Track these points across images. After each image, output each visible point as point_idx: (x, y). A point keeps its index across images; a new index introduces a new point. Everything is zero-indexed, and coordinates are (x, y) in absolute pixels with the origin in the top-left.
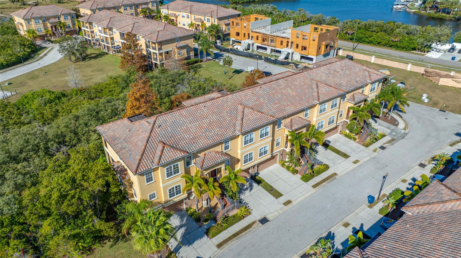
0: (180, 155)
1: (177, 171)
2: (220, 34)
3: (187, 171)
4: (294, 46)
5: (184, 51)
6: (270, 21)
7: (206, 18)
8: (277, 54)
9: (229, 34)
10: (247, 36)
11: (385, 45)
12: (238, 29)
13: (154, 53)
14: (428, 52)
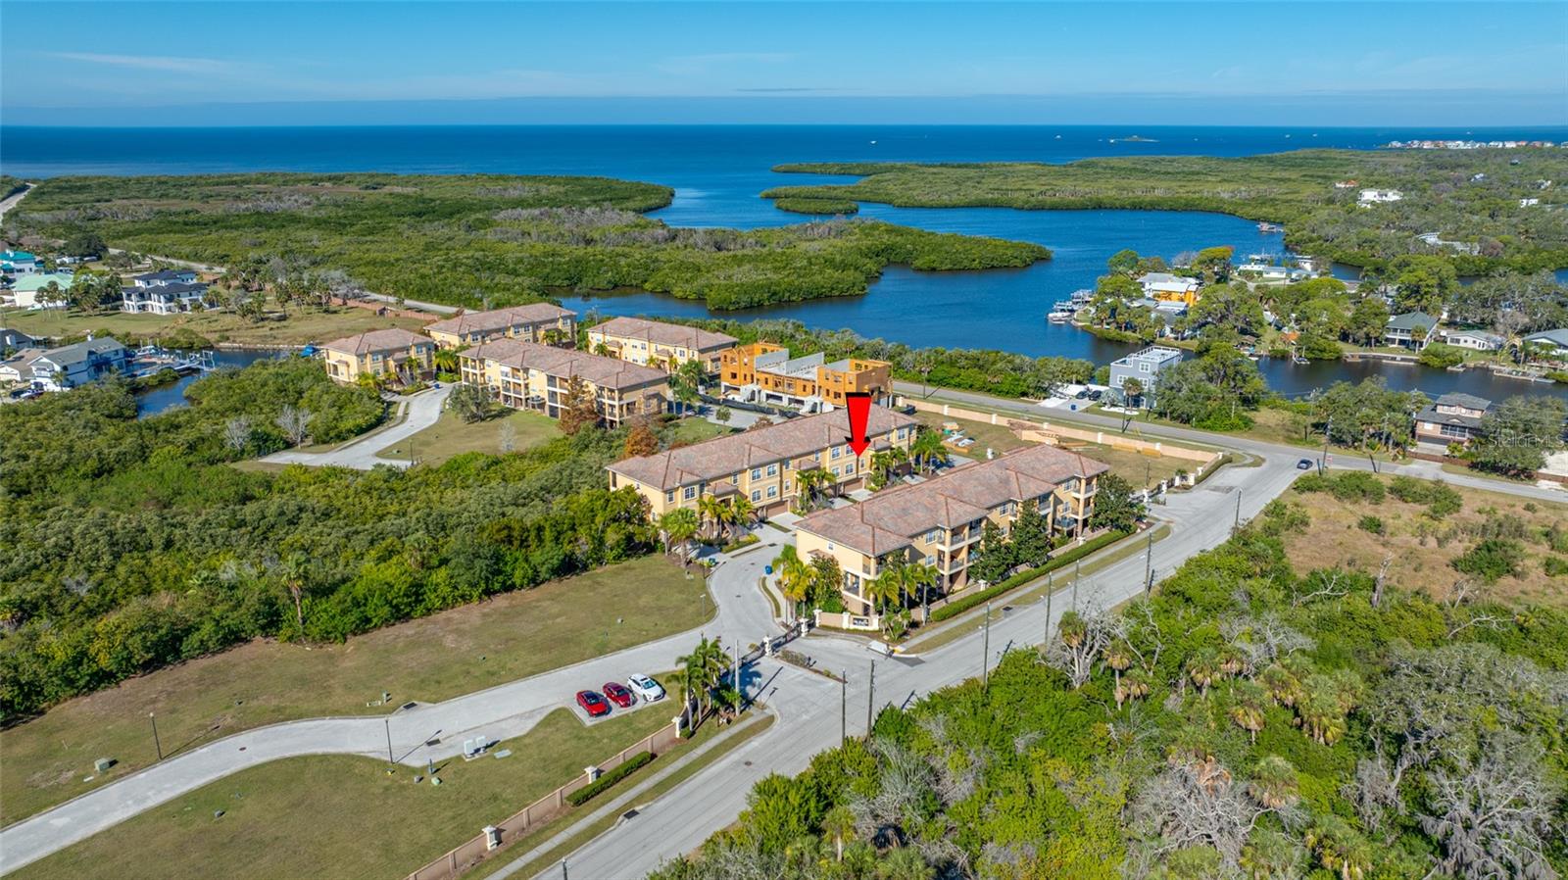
0: (696, 479)
1: (693, 495)
2: (703, 376)
3: (701, 497)
4: (823, 392)
5: (655, 402)
6: (787, 355)
7: (678, 349)
8: (797, 406)
9: (718, 376)
10: (749, 378)
11: (980, 389)
12: (733, 367)
13: (610, 405)
14: (1045, 398)
